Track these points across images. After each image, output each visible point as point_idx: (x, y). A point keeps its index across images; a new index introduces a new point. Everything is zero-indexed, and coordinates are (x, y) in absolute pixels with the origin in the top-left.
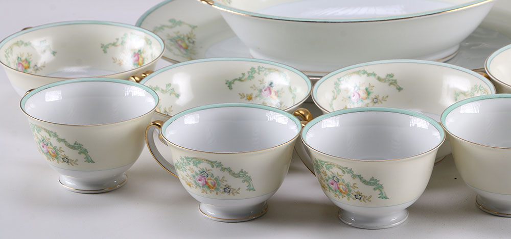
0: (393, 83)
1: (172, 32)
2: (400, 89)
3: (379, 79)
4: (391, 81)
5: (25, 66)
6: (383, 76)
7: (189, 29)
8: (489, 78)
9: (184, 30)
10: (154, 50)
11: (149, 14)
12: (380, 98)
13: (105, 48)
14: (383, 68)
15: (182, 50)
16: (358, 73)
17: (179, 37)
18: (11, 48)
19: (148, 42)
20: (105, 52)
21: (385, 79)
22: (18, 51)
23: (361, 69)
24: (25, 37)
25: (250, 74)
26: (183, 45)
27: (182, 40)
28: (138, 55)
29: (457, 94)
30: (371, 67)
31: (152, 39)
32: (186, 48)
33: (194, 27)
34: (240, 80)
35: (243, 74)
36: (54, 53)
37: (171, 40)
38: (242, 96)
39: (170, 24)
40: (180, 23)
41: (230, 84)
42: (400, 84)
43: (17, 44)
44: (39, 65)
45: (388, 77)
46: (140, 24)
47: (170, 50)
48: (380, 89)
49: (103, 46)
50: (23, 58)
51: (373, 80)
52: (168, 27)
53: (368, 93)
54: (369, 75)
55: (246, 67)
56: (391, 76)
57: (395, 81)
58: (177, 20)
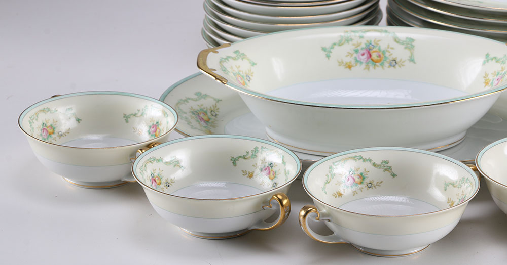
0: (388, 169)
1: (195, 105)
2: (394, 176)
3: (375, 165)
4: (386, 167)
5: (49, 131)
6: (378, 162)
7: (214, 103)
8: (475, 170)
9: (208, 103)
10: (169, 122)
11: (176, 86)
12: (375, 183)
13: (127, 118)
14: (378, 154)
15: (202, 123)
16: (354, 158)
17: (202, 110)
18: (37, 114)
19: (165, 114)
20: (127, 122)
21: (380, 165)
22: (42, 118)
23: (358, 154)
24: (52, 105)
25: (253, 152)
26: (205, 118)
27: (205, 113)
28: (155, 127)
29: (447, 185)
30: (367, 153)
31: (169, 112)
32: (207, 122)
33: (218, 101)
34: (244, 157)
35: (248, 152)
36: (78, 120)
37: (193, 113)
38: (245, 173)
39: (195, 97)
40: (206, 96)
41: (234, 161)
42: (394, 171)
43: (43, 111)
44: (64, 131)
45: (383, 164)
46: (163, 99)
47: (189, 123)
48: (374, 174)
49: (125, 116)
50: (48, 125)
51: (368, 166)
52: (192, 99)
53: (362, 177)
54: (365, 160)
55: (249, 145)
56: (386, 162)
57: (391, 167)
58: (203, 93)
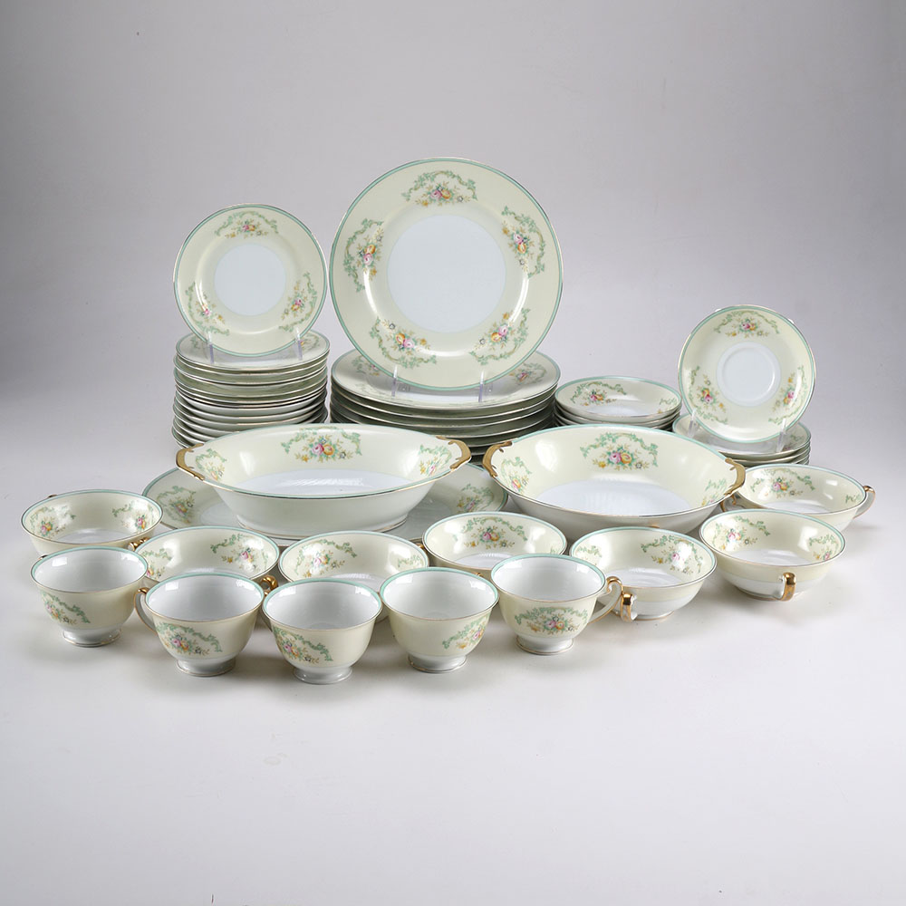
0: (350, 550)
1: (173, 498)
2: (354, 555)
3: (337, 547)
4: (347, 548)
5: (48, 528)
6: (341, 545)
7: (189, 495)
8: (424, 548)
9: (184, 496)
10: (154, 515)
11: (155, 482)
12: (338, 563)
13: (115, 513)
14: (340, 537)
15: (181, 514)
16: (320, 542)
17: (179, 502)
18: (37, 513)
19: (150, 508)
20: (116, 516)
21: (342, 547)
22: (42, 516)
23: (323, 538)
24: (50, 504)
25: (231, 540)
26: (183, 509)
27: (183, 504)
28: (141, 521)
29: (400, 562)
30: (331, 537)
31: (154, 507)
32: (185, 512)
33: (193, 493)
34: (223, 545)
35: (226, 540)
36: (73, 517)
37: (172, 505)
38: (224, 558)
39: (173, 490)
40: (182, 489)
41: (214, 549)
42: (354, 551)
43: (42, 510)
44: (60, 527)
45: (345, 545)
46: (145, 494)
47: (170, 515)
48: (338, 555)
49: (114, 511)
50: (47, 522)
51: (332, 548)
52: (171, 493)
53: (327, 558)
54: (329, 543)
55: (228, 534)
56: (348, 544)
57: (351, 549)
58: (179, 487)
